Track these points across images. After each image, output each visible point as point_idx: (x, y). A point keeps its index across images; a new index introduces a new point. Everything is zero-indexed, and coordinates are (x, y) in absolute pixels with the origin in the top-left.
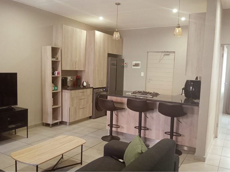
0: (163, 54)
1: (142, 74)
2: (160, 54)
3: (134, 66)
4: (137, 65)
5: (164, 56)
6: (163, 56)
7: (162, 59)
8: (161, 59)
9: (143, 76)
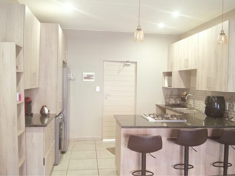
0: (122, 64)
1: (98, 89)
2: (119, 64)
3: (85, 78)
4: (89, 77)
5: (124, 66)
6: (122, 67)
7: (122, 69)
8: (120, 70)
9: (99, 91)
